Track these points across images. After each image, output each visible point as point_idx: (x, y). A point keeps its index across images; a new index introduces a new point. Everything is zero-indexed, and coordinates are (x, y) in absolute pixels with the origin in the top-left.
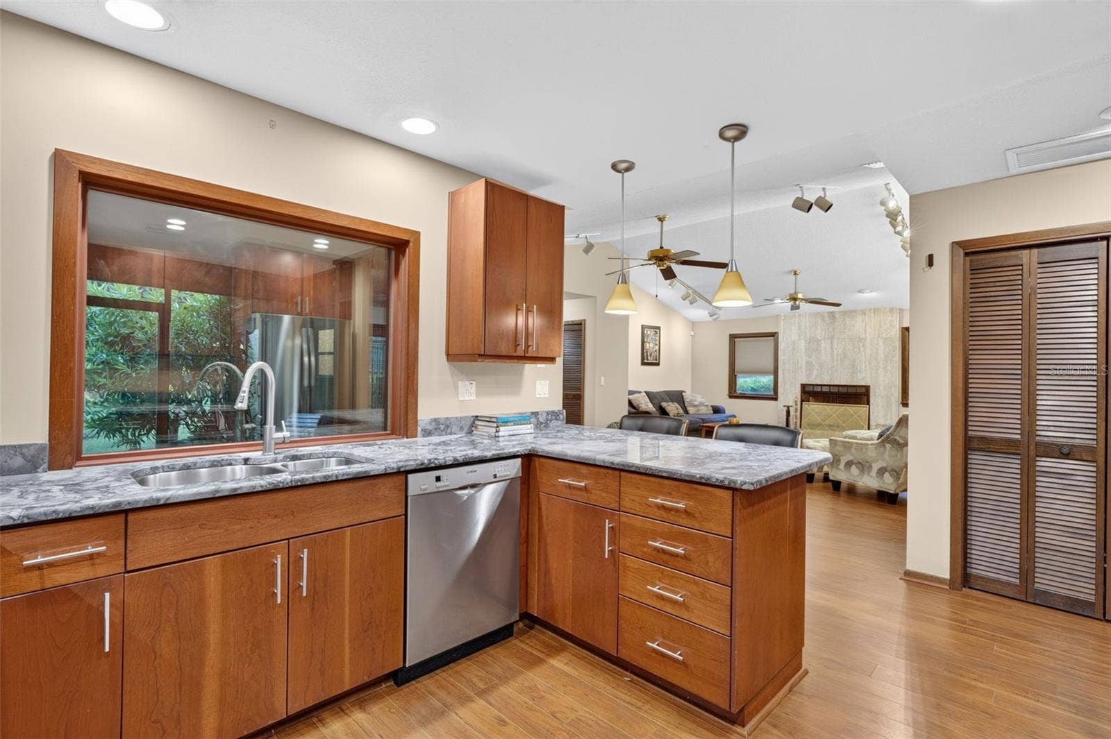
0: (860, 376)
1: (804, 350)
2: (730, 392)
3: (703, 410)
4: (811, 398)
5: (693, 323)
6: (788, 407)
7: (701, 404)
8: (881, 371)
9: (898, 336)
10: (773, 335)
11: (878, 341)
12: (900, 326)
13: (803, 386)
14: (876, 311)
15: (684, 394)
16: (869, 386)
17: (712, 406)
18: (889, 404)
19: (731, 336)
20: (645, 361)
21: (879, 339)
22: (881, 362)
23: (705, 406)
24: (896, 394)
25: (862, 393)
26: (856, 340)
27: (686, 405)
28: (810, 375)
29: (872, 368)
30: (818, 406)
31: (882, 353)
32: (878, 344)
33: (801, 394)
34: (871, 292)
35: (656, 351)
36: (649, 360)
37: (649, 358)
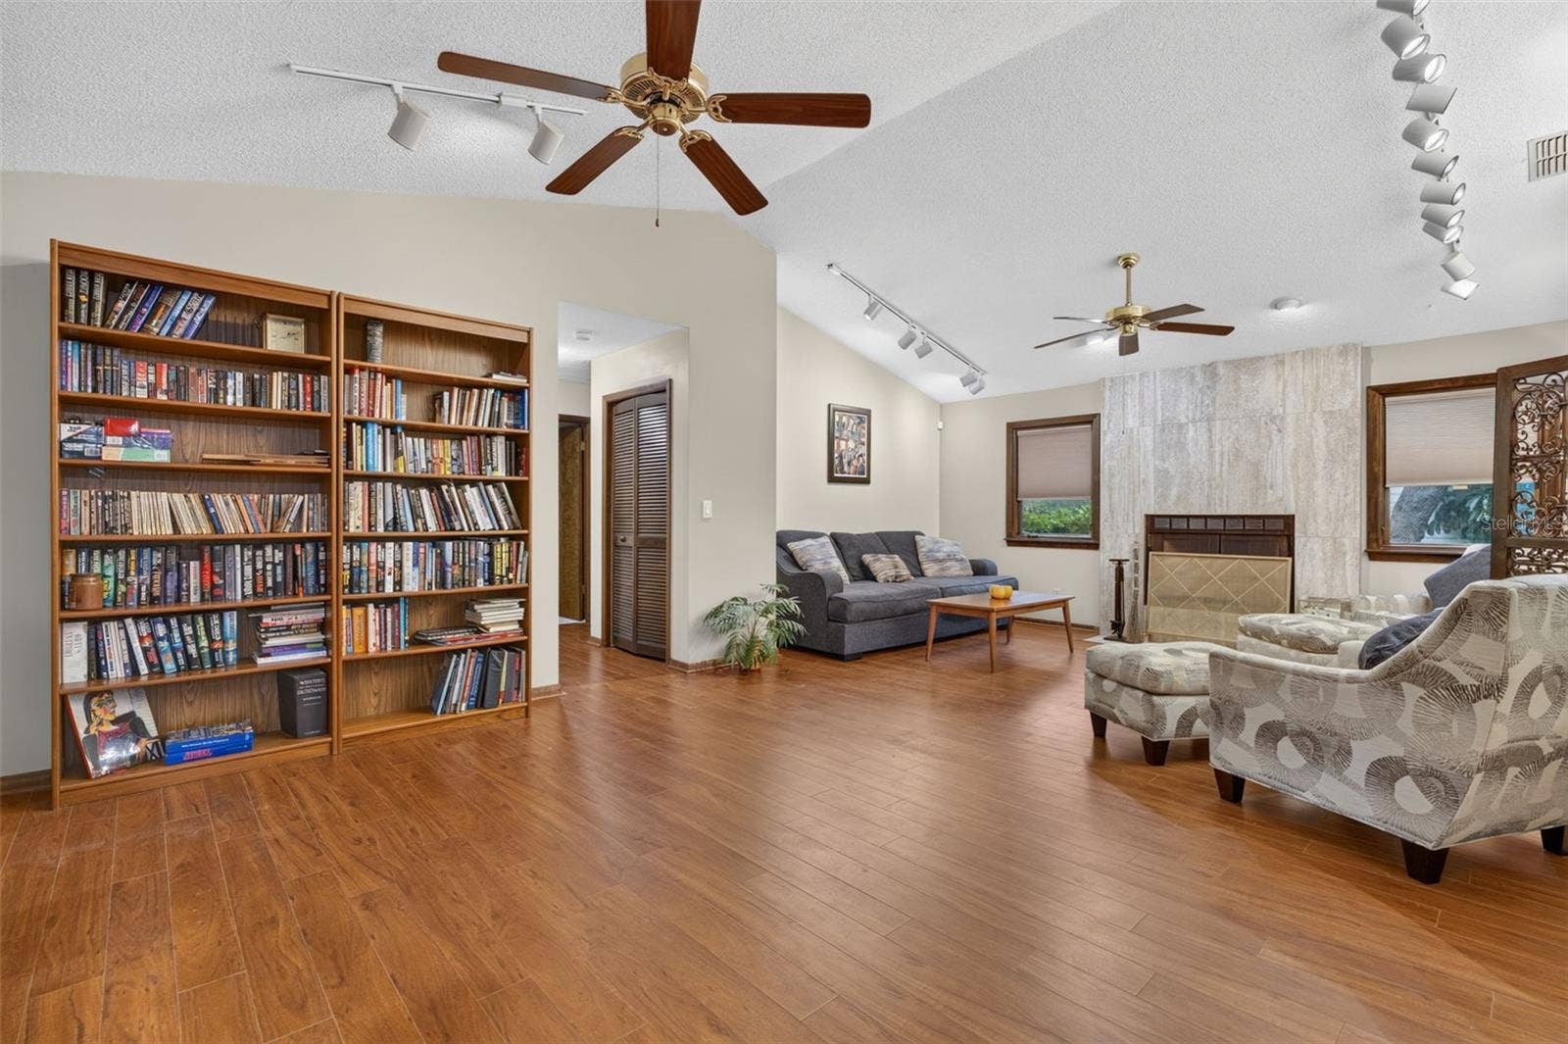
0: (1271, 496)
1: (1150, 447)
2: (1009, 534)
3: (955, 569)
4: (1166, 543)
5: (941, 406)
6: (1120, 562)
7: (950, 557)
8: (1319, 484)
9: (1359, 405)
10: (1091, 420)
11: (1311, 418)
12: (1362, 385)
13: (1150, 519)
14: (1309, 354)
15: (918, 537)
16: (1293, 516)
17: (971, 561)
18: (1338, 552)
19: (1009, 425)
20: (836, 475)
21: (1315, 415)
22: (1320, 465)
23: (957, 560)
24: (1355, 533)
25: (1277, 531)
26: (1263, 419)
27: (921, 560)
28: (1163, 497)
29: (1298, 478)
30: (1181, 559)
31: (1322, 446)
32: (1312, 426)
33: (1147, 536)
34: (1301, 305)
35: (861, 455)
36: (845, 473)
37: (846, 469)
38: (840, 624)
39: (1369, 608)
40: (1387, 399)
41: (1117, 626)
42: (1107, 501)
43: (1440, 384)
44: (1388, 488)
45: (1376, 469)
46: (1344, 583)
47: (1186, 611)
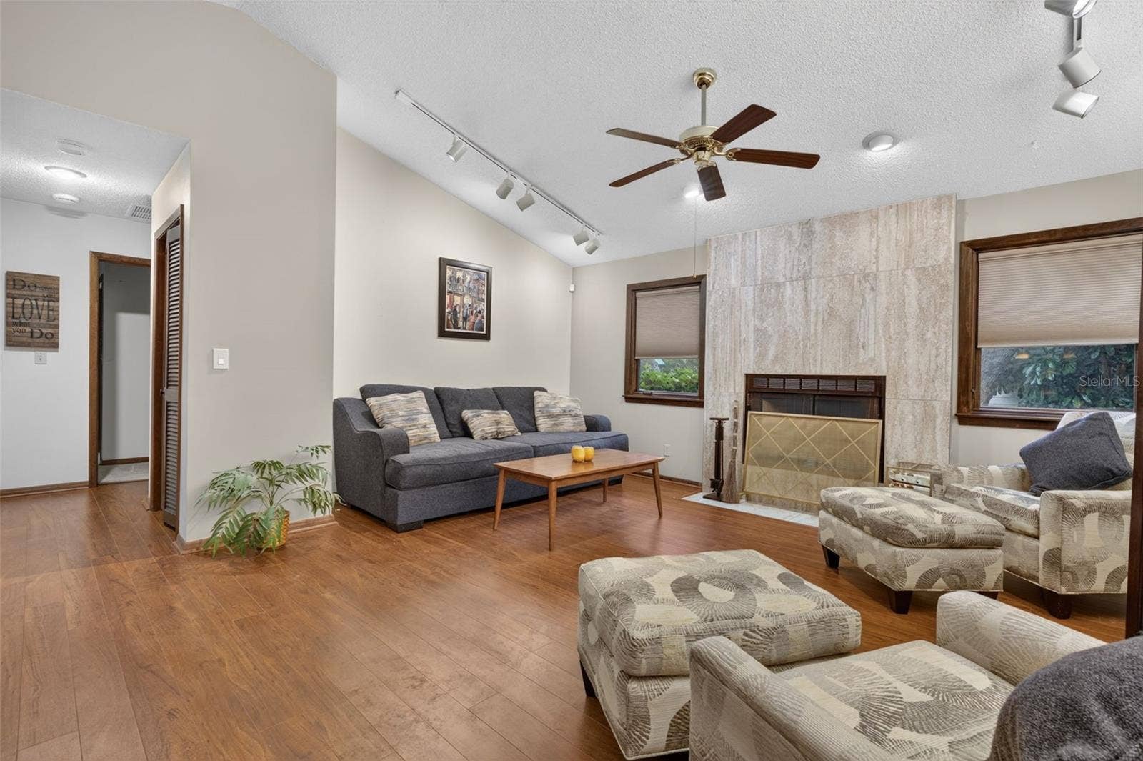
0: (862, 354)
1: (751, 306)
2: (627, 391)
3: (568, 424)
4: (765, 402)
5: (574, 269)
6: (720, 421)
7: (565, 413)
8: (910, 344)
9: (952, 261)
10: (699, 281)
11: (903, 274)
12: (955, 239)
13: (750, 378)
14: (902, 208)
15: (536, 393)
16: (885, 377)
17: (585, 417)
18: (929, 417)
19: (629, 287)
20: (447, 330)
21: (908, 272)
22: (912, 324)
23: (571, 416)
24: (946, 394)
25: (869, 392)
26: (856, 277)
27: (536, 415)
28: (761, 357)
29: (890, 337)
30: (777, 419)
31: (914, 303)
32: (905, 283)
33: (746, 394)
34: (895, 143)
35: (480, 312)
36: (459, 328)
37: (460, 324)
38: (395, 491)
39: (960, 481)
40: (981, 255)
41: (717, 484)
42: (711, 357)
43: (1037, 237)
44: (980, 349)
45: (968, 328)
46: (933, 450)
47: (779, 471)
